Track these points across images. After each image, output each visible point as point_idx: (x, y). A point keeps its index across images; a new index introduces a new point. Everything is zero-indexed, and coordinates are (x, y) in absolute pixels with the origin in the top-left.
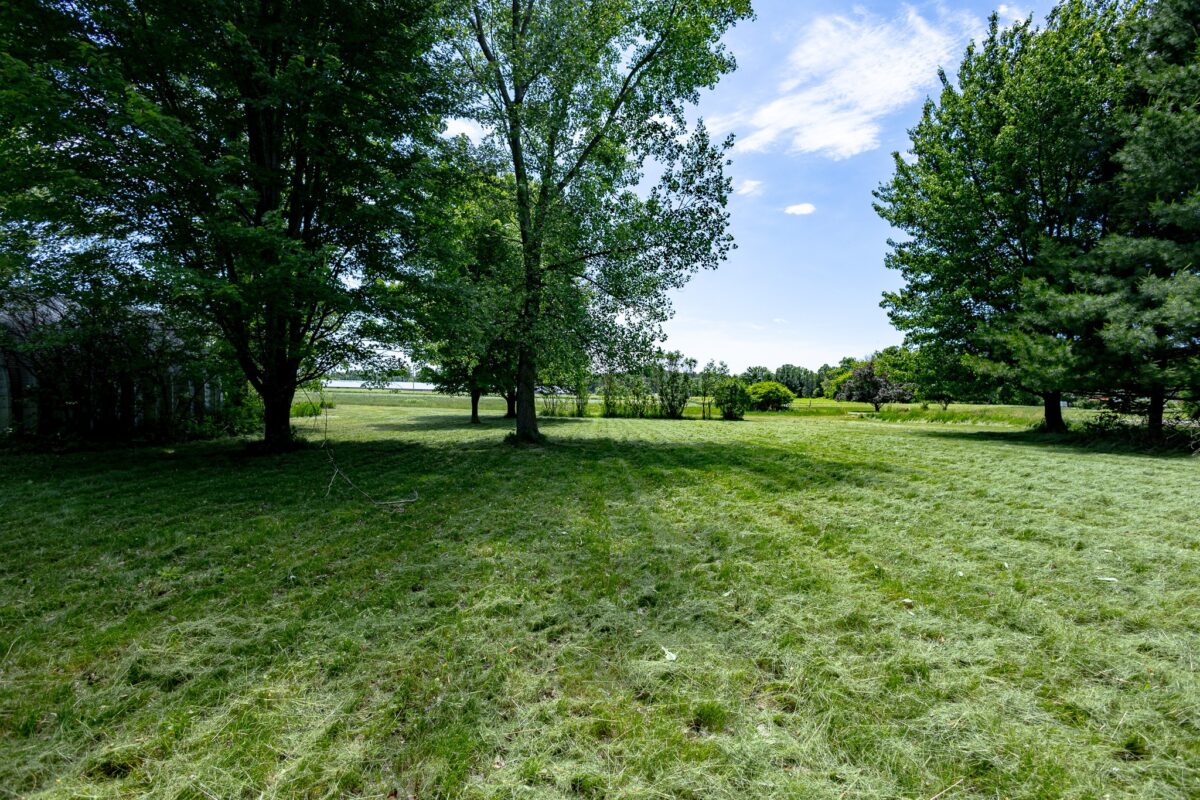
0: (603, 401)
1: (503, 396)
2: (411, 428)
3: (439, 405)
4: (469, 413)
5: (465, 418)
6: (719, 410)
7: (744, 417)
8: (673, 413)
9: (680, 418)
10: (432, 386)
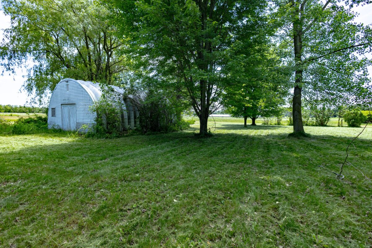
0: (288, 120)
1: (251, 118)
2: (223, 128)
3: (232, 121)
4: (243, 124)
5: (241, 125)
6: (346, 123)
7: (361, 126)
8: (322, 124)
9: (326, 126)
10: (228, 115)
